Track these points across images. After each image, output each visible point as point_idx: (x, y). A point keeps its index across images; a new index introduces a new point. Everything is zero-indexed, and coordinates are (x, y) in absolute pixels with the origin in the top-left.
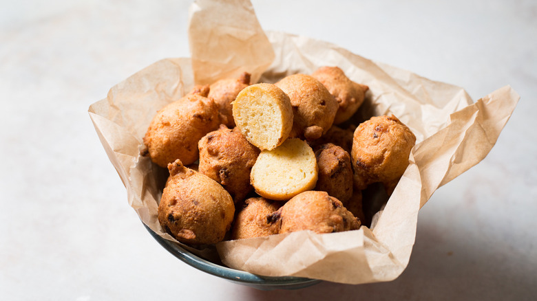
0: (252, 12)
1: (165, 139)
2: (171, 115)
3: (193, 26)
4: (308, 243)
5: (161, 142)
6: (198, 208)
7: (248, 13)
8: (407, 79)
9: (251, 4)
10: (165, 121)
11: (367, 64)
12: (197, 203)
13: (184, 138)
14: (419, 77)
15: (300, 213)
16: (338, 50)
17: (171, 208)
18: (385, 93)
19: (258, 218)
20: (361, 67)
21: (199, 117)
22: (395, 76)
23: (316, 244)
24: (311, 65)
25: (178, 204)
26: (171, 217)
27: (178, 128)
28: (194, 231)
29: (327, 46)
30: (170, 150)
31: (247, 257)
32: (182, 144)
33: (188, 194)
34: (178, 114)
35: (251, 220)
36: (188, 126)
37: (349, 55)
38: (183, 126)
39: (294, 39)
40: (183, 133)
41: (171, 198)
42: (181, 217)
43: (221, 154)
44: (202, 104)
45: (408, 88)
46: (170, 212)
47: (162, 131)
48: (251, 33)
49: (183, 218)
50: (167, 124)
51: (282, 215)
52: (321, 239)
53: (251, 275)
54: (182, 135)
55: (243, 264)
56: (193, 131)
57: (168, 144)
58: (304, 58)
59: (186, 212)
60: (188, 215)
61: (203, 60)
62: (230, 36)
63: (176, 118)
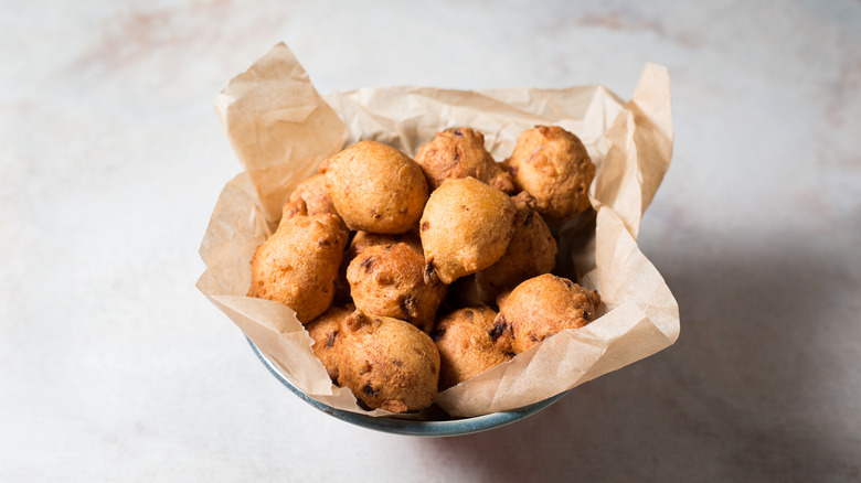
0: (307, 80)
1: (294, 290)
2: (286, 255)
3: (232, 127)
4: (573, 343)
5: (290, 294)
6: (404, 370)
7: (300, 83)
8: (526, 98)
9: (303, 71)
10: (285, 265)
11: (467, 97)
12: (400, 364)
13: (316, 278)
14: (542, 91)
15: (536, 308)
16: (419, 92)
17: (366, 377)
18: (504, 126)
19: (473, 341)
20: (457, 104)
21: (326, 243)
22: (510, 99)
23: (587, 341)
24: (390, 123)
25: (374, 370)
26: (368, 389)
27: (303, 269)
28: (403, 400)
29: (402, 91)
30: (304, 301)
31: (492, 394)
32: (316, 287)
33: (385, 353)
34: (296, 250)
35: (467, 347)
36: (315, 261)
37: (439, 94)
38: (310, 264)
39: (354, 97)
40: (312, 272)
41: (363, 364)
42: (382, 386)
43: (397, 280)
44: (321, 225)
45: (530, 109)
46: (365, 382)
47: (284, 280)
48: (310, 108)
49: (385, 387)
50: (289, 268)
51: (509, 321)
52: (589, 332)
53: (501, 414)
54: (313, 276)
55: (489, 405)
56: (324, 265)
57: (301, 294)
58: (376, 118)
59: (389, 379)
60: (392, 382)
61: (264, 168)
62: (281, 122)
63: (295, 256)
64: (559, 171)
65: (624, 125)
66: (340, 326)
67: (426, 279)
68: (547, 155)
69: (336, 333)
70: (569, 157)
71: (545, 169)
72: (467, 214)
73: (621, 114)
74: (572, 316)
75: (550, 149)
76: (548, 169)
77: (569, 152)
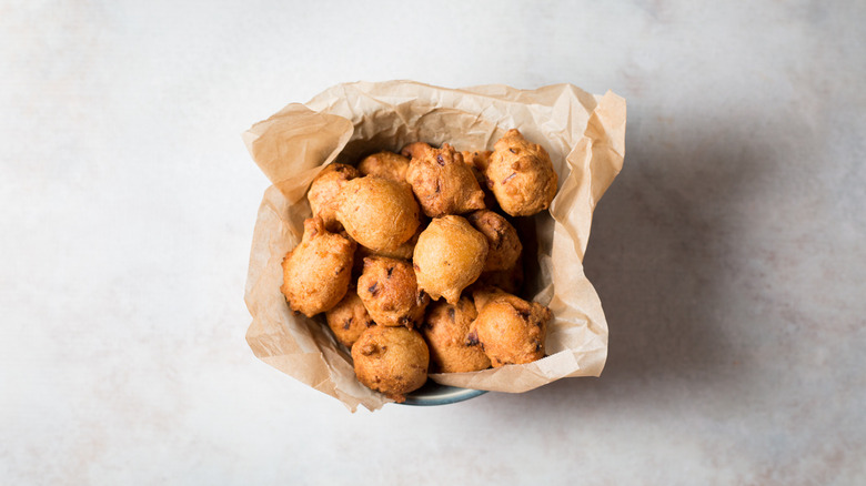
2: (311, 280)
10: (310, 289)
12: (400, 378)
19: (454, 341)
27: (324, 290)
33: (390, 372)
34: (318, 276)
35: (449, 345)
38: (329, 285)
43: (397, 307)
44: (336, 255)
47: (311, 299)
50: (315, 291)
63: (317, 281)
64: (526, 199)
65: (584, 149)
66: (353, 314)
67: (419, 303)
68: (517, 185)
69: (350, 320)
70: (535, 186)
71: (516, 197)
72: (449, 268)
73: (583, 140)
74: (528, 351)
75: (521, 180)
76: (518, 197)
77: (535, 182)
